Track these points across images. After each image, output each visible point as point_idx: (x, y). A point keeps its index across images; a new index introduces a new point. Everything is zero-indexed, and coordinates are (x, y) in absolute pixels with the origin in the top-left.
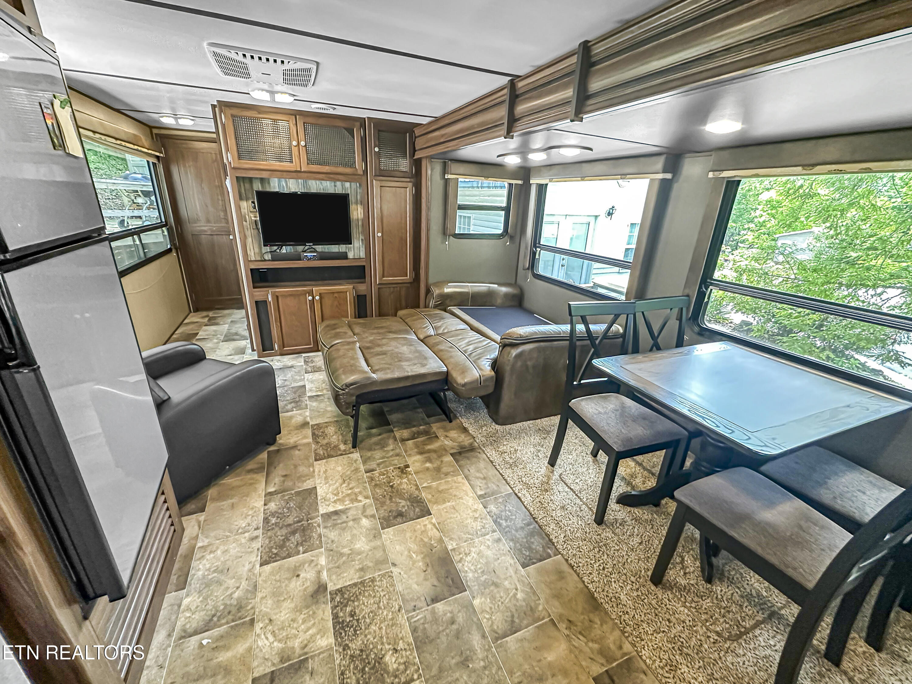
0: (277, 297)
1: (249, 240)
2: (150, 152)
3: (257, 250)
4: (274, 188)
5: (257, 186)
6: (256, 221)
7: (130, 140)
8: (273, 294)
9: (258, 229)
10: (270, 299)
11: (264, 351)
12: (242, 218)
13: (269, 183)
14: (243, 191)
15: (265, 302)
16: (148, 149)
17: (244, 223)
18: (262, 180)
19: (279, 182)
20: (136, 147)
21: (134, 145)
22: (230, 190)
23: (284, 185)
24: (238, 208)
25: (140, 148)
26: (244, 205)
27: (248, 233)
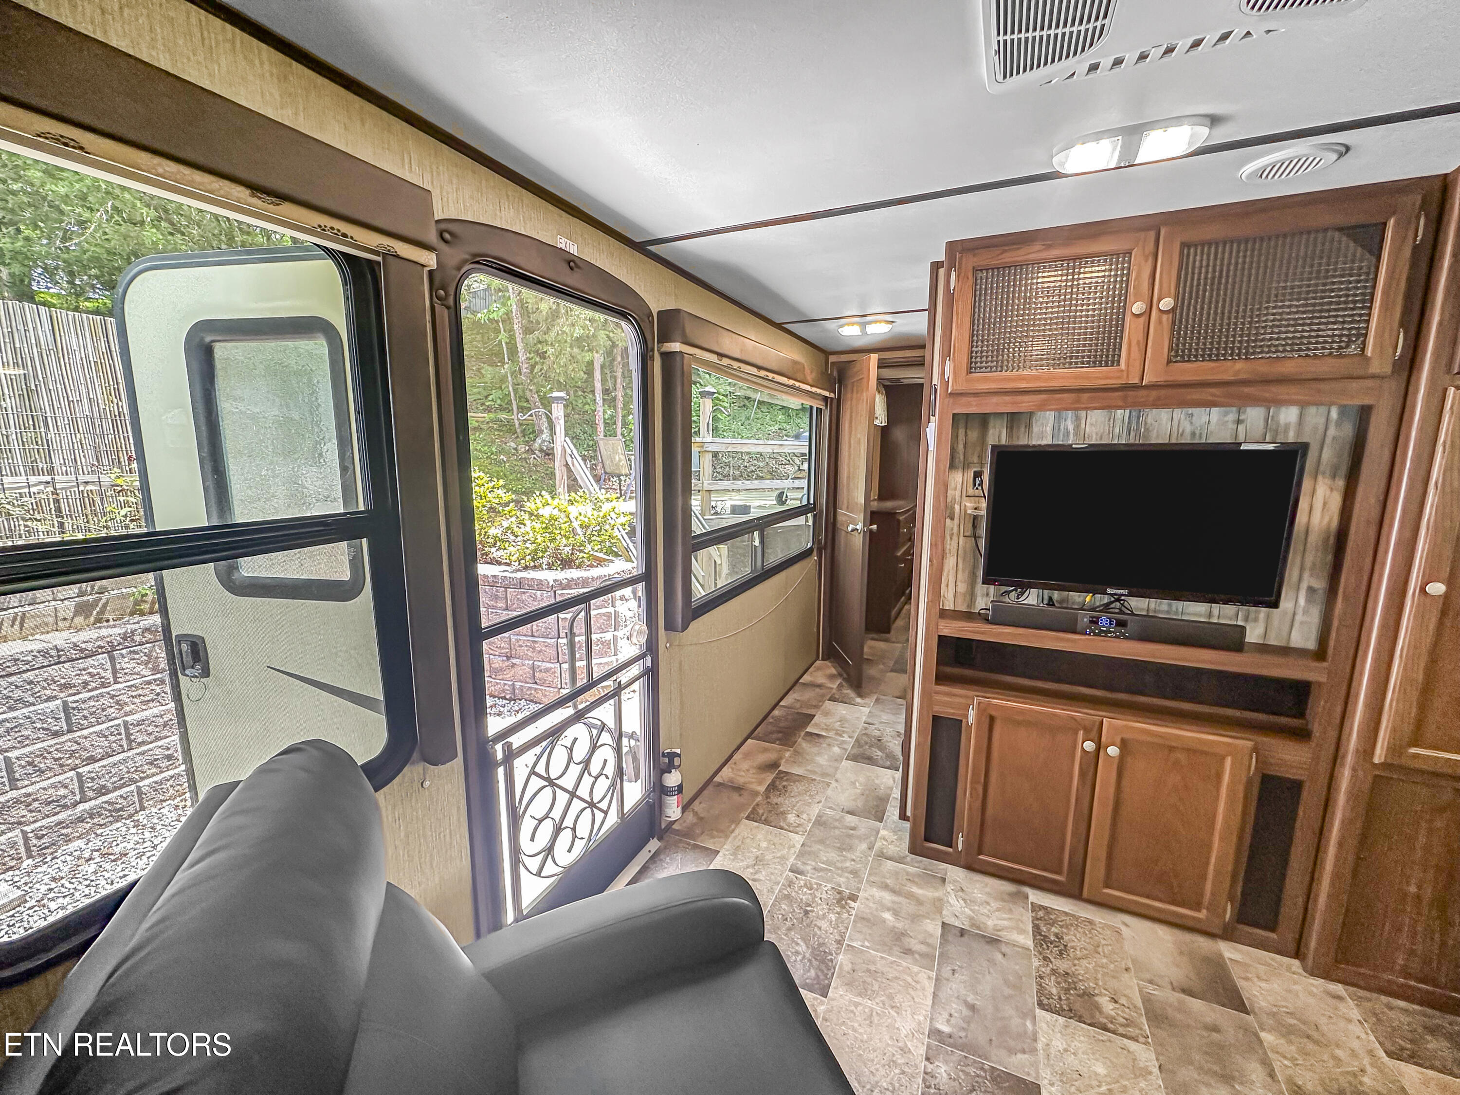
0: (992, 719)
1: (950, 562)
2: (814, 390)
3: (962, 588)
4: (1042, 436)
5: (998, 435)
6: (975, 518)
7: (784, 371)
8: (982, 711)
9: (976, 537)
10: (971, 719)
11: (927, 839)
12: (945, 511)
13: (1029, 426)
14: (961, 447)
15: (957, 724)
16: (811, 386)
17: (948, 521)
18: (1014, 419)
19: (1058, 419)
20: (791, 382)
21: (789, 378)
22: (931, 448)
23: (1071, 427)
24: (943, 486)
25: (797, 384)
26: (958, 479)
27: (951, 545)
